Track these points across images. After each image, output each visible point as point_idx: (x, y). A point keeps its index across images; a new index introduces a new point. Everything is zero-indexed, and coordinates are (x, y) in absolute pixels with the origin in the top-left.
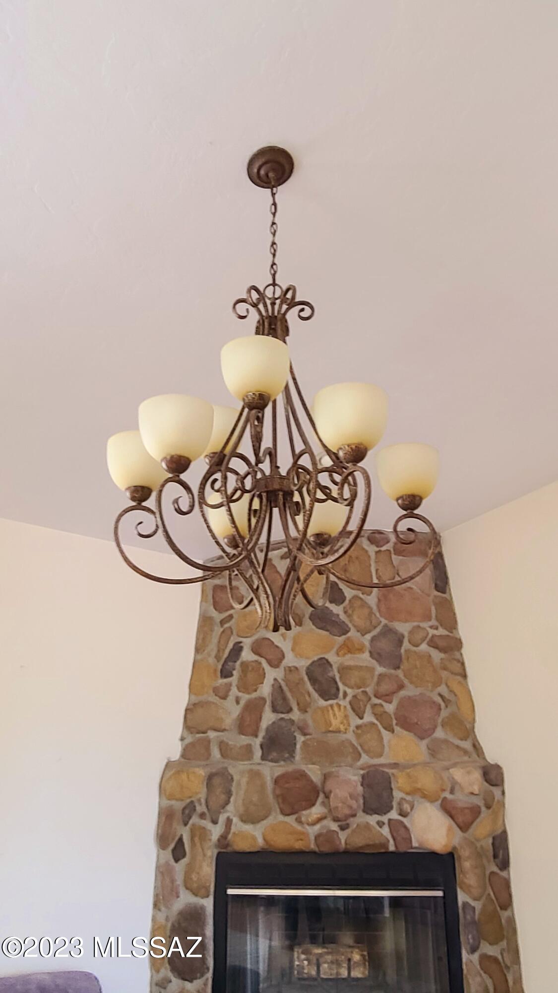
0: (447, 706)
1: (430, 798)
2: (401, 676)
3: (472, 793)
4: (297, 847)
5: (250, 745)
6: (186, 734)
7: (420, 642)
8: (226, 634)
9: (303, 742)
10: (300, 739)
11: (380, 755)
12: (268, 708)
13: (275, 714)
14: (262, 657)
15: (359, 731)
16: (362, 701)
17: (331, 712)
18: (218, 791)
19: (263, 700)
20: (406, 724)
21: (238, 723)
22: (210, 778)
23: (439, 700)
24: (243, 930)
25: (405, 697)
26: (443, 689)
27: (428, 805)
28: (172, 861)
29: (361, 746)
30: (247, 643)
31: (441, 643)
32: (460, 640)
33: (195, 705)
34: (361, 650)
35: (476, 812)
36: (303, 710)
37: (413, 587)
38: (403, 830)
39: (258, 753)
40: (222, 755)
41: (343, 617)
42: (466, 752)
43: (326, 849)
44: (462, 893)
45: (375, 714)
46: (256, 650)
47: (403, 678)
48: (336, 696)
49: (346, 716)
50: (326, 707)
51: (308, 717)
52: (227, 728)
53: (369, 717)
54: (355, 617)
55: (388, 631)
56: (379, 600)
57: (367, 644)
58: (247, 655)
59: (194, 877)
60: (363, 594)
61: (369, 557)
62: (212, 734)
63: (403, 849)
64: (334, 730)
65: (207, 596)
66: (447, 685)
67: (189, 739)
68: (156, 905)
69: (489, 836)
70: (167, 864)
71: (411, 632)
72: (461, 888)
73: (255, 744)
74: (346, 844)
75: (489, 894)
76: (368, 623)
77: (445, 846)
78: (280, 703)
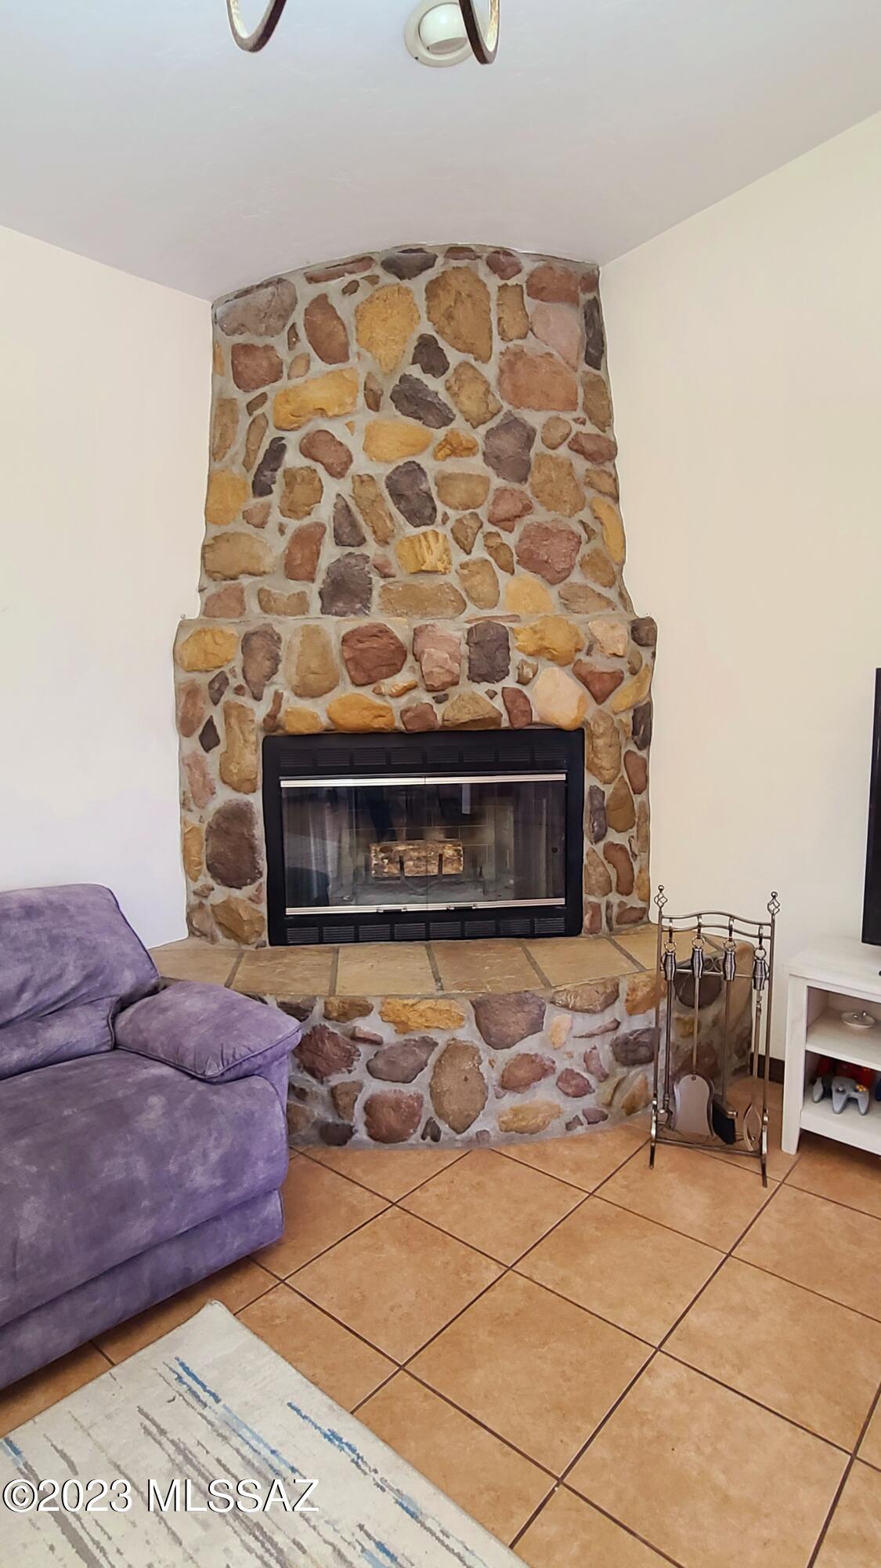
0: (589, 539)
1: (559, 660)
2: (529, 493)
3: (615, 655)
4: (376, 726)
5: (304, 593)
6: (207, 582)
7: (560, 440)
8: (257, 426)
9: (382, 587)
10: (378, 582)
11: (494, 604)
12: (328, 538)
13: (339, 548)
14: (317, 461)
15: (466, 572)
16: (471, 527)
17: (424, 543)
18: (260, 656)
19: (321, 527)
20: (531, 561)
21: (284, 562)
22: (247, 640)
23: (579, 529)
24: (304, 832)
25: (532, 524)
26: (585, 515)
27: (556, 669)
28: (201, 751)
29: (466, 591)
30: (293, 440)
31: (589, 446)
32: (615, 444)
33: (215, 538)
34: (470, 450)
35: (617, 679)
36: (384, 542)
37: (554, 353)
38: (521, 701)
39: (316, 604)
40: (262, 608)
41: (444, 396)
42: (609, 603)
43: (416, 727)
44: (590, 775)
45: (488, 547)
46: (306, 451)
47: (530, 496)
48: (431, 520)
49: (447, 550)
50: (417, 537)
51: (390, 553)
52: (267, 570)
53: (479, 552)
54: (463, 398)
55: (512, 424)
56: (502, 371)
57: (480, 441)
58: (293, 459)
59: (234, 768)
60: (476, 360)
61: (488, 294)
62: (245, 581)
63: (520, 723)
64: (429, 569)
65: (222, 364)
66: (591, 507)
67: (213, 588)
68: (184, 804)
69: (630, 708)
70: (195, 754)
71: (545, 426)
72: (590, 770)
73: (311, 592)
74: (444, 720)
75: (622, 777)
76: (483, 409)
77: (575, 720)
78: (347, 532)
